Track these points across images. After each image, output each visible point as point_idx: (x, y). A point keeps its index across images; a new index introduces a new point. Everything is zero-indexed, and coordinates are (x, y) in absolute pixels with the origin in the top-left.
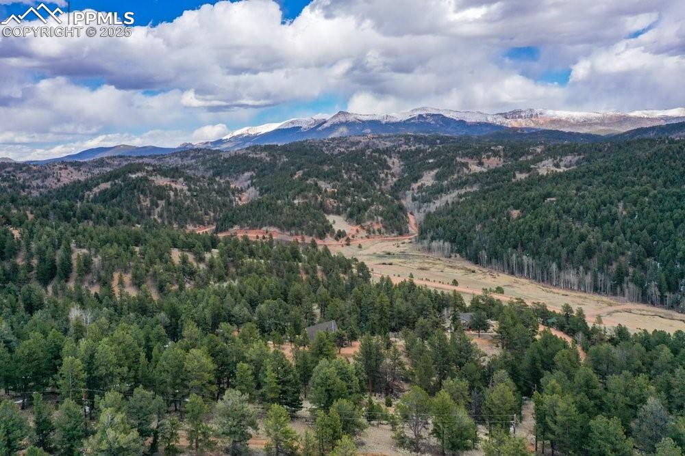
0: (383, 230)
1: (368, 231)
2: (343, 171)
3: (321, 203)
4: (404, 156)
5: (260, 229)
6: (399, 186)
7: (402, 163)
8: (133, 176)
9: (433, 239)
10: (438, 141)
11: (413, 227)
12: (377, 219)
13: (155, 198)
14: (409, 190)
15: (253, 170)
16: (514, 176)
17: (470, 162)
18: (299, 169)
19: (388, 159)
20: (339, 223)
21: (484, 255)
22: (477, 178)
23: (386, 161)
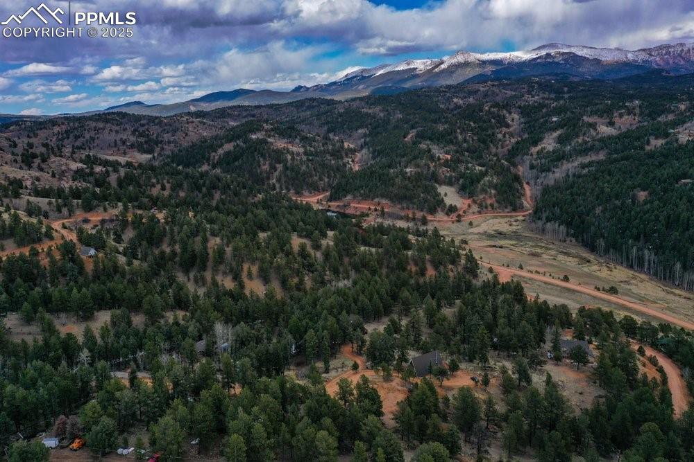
0: (496, 205)
1: (480, 206)
2: (458, 131)
3: (434, 172)
4: (525, 111)
5: (372, 200)
6: (517, 149)
7: (522, 120)
8: (254, 137)
9: (548, 220)
10: (566, 89)
11: (529, 200)
12: (491, 193)
13: (274, 161)
14: (527, 155)
15: (367, 127)
16: (648, 143)
17: (599, 121)
18: (413, 127)
19: (507, 115)
20: (450, 196)
21: (601, 243)
22: (605, 142)
23: (504, 117)
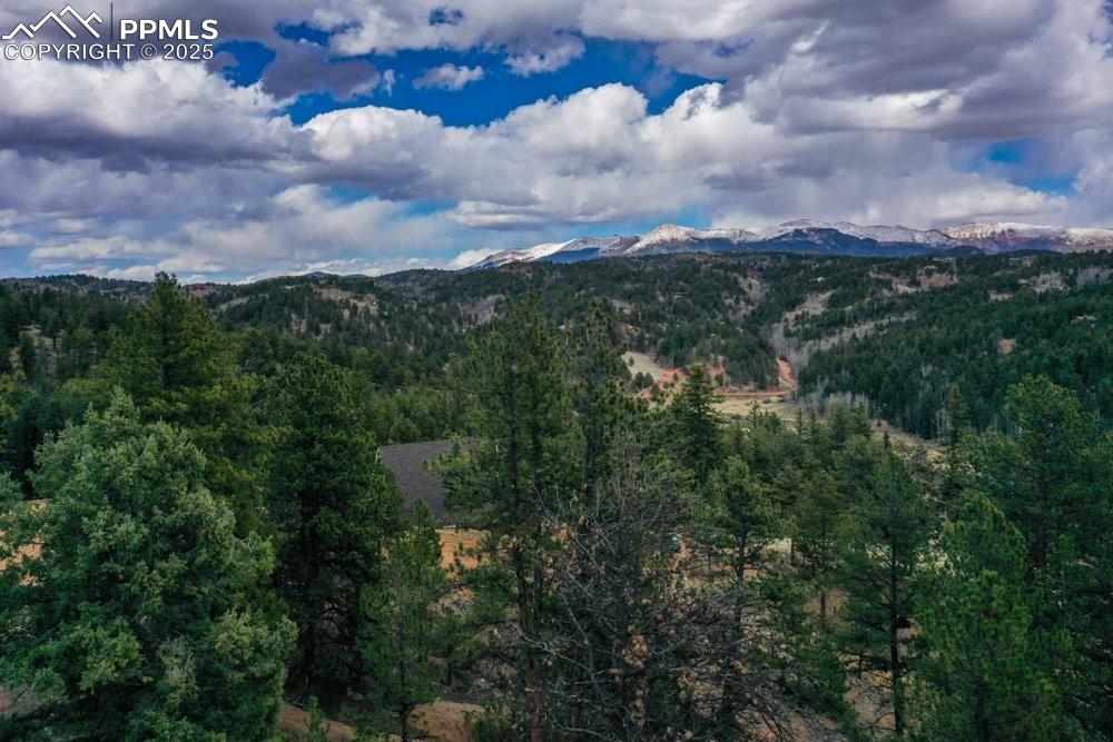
0: (726, 378)
2: (658, 292)
4: (769, 275)
6: (761, 315)
7: (765, 285)
9: (828, 391)
11: (787, 377)
12: (716, 359)
13: (317, 319)
14: (779, 322)
16: (986, 297)
17: (895, 280)
19: (741, 279)
20: (640, 363)
22: (911, 300)
23: (736, 281)
